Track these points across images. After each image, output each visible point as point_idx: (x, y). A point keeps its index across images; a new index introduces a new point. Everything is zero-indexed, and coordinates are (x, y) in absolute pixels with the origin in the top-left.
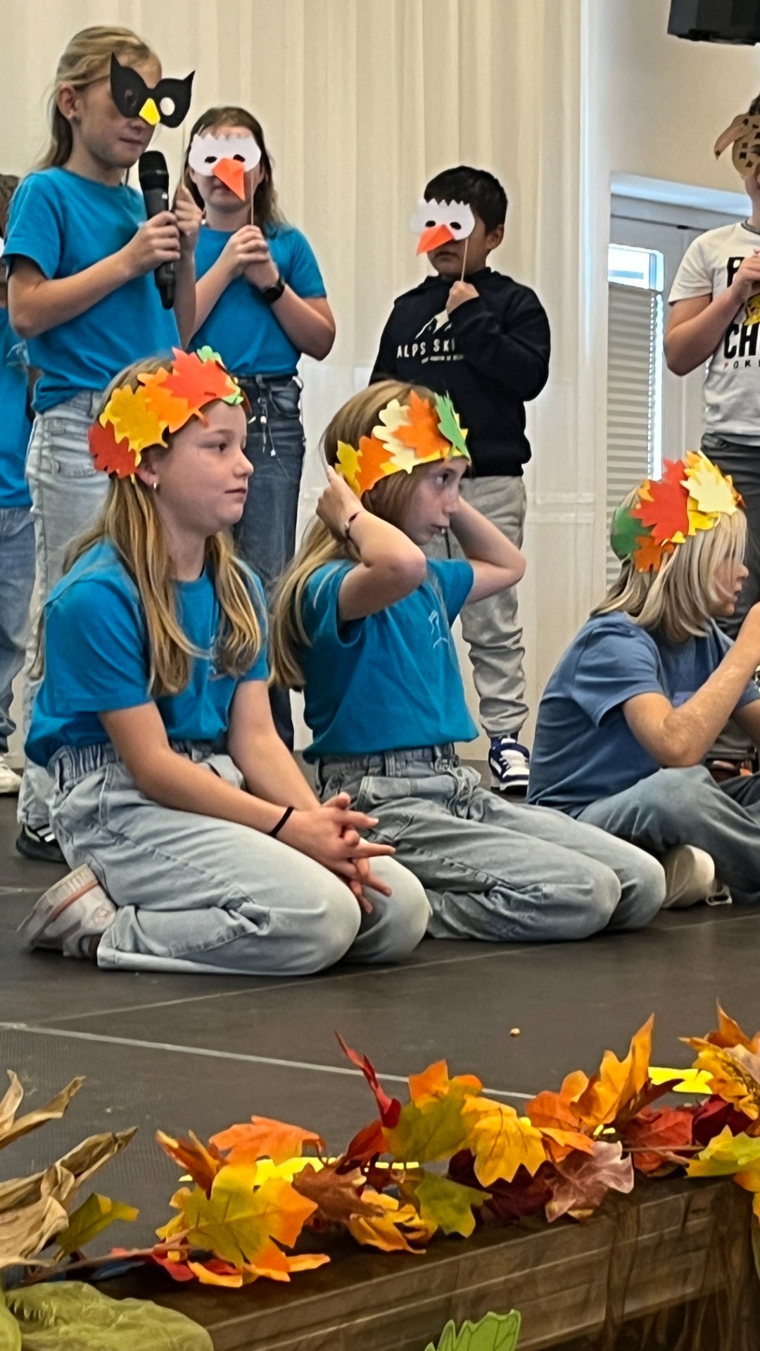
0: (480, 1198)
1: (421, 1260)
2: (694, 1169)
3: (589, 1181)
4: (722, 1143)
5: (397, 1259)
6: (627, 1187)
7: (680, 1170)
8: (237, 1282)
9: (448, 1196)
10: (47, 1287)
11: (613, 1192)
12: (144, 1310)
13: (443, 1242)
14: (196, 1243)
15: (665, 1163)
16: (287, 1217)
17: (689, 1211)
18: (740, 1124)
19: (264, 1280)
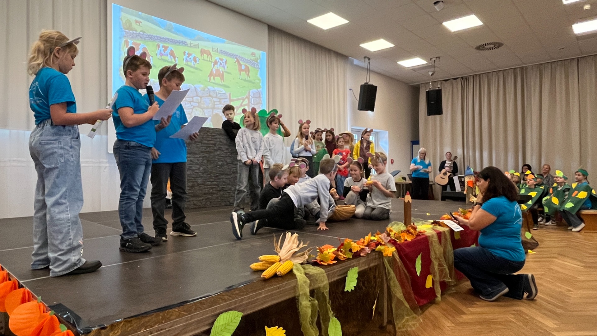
0: (353, 254)
1: (346, 261)
2: (376, 250)
3: (365, 251)
4: (379, 247)
5: (344, 261)
6: (370, 252)
7: (374, 250)
8: (326, 264)
9: (349, 254)
10: (306, 265)
11: (368, 253)
12: (316, 268)
13: (349, 259)
14: (321, 260)
15: (372, 249)
16: (332, 257)
17: (376, 255)
18: (381, 244)
19: (330, 264)
